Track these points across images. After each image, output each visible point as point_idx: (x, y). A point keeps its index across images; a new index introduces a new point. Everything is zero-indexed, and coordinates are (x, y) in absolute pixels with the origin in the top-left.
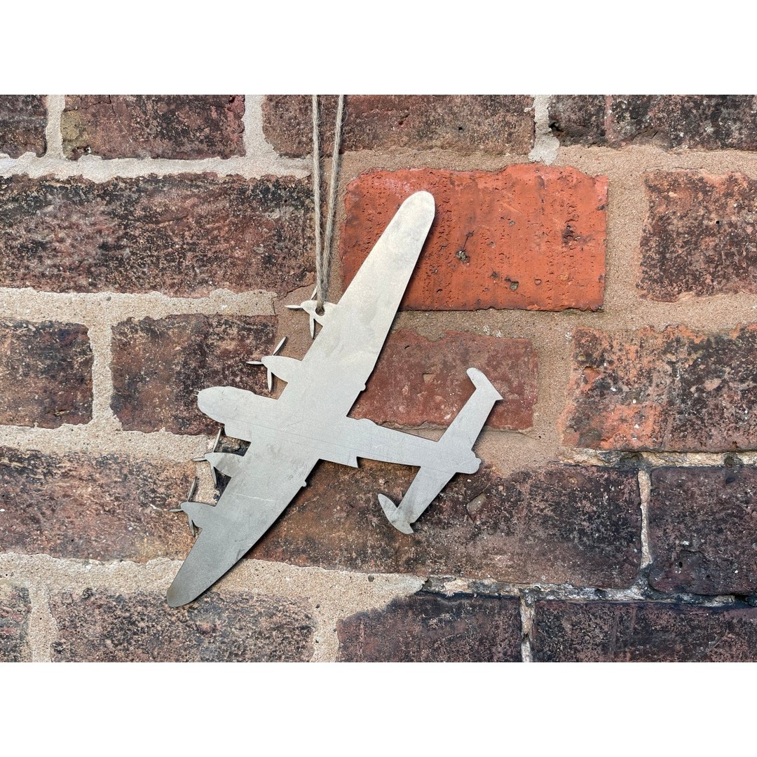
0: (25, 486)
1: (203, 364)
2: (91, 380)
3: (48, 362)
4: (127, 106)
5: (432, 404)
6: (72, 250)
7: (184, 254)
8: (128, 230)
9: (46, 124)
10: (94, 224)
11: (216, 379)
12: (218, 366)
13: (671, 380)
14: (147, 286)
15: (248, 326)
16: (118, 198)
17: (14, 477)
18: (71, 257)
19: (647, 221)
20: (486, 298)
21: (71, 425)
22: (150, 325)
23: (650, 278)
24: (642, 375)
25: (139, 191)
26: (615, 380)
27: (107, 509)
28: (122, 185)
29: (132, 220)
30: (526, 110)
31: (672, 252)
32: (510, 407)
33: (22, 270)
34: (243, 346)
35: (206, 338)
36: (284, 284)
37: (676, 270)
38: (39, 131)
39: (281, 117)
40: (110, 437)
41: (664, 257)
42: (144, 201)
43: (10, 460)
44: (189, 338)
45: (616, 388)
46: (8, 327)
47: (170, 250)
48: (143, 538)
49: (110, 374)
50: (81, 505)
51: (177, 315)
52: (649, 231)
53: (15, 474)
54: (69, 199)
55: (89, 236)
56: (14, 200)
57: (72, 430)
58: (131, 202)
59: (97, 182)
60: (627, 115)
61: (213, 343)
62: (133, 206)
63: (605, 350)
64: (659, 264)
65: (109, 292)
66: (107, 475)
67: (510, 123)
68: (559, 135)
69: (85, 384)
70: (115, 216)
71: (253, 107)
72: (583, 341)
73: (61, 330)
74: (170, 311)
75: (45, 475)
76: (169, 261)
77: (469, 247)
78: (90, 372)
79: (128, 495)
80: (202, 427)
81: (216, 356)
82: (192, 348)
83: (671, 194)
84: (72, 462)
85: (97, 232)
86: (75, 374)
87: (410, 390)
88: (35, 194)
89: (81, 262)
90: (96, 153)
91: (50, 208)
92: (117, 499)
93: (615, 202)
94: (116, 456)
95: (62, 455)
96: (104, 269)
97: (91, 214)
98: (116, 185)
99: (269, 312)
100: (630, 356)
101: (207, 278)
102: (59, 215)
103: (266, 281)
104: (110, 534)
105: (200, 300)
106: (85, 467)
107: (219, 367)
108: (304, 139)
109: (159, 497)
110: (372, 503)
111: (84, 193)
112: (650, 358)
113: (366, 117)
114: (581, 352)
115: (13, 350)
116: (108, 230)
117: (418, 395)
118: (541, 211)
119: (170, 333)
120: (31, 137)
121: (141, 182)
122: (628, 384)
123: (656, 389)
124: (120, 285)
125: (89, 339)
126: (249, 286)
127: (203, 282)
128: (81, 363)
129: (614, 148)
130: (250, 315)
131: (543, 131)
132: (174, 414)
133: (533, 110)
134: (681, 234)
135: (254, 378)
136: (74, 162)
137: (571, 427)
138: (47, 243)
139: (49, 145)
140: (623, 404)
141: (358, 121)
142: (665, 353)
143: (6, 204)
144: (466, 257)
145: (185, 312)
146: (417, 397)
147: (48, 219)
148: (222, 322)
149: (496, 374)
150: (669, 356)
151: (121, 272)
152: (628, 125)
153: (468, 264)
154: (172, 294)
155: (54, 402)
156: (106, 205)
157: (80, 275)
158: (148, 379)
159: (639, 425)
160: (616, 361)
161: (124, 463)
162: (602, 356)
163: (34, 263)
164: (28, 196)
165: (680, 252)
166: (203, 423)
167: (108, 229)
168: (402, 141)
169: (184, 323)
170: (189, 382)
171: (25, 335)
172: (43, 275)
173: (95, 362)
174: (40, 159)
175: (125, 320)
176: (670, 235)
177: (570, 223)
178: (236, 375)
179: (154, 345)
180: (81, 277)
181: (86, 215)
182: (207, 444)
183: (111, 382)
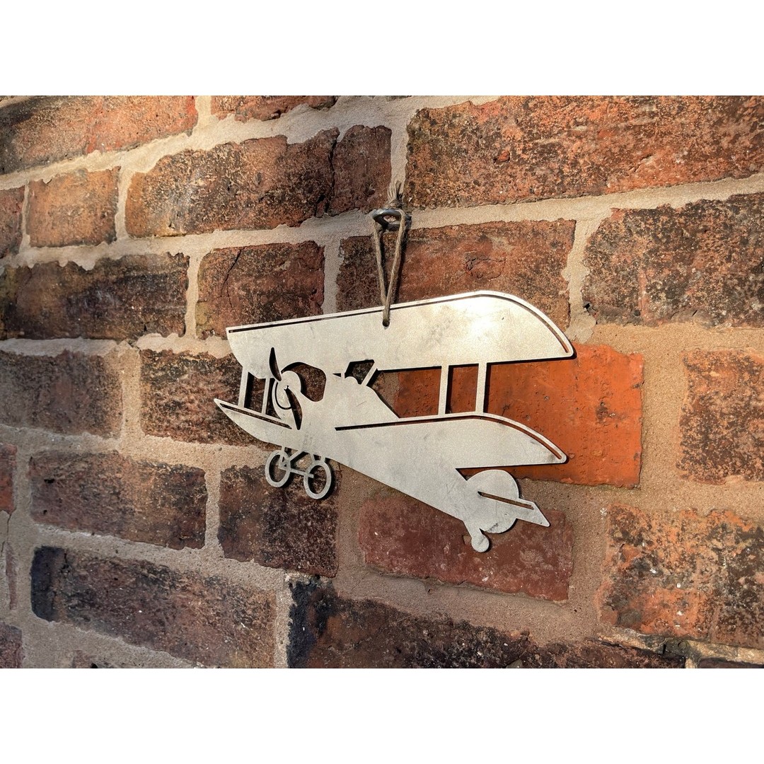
0: (156, 594)
1: (284, 509)
2: (205, 514)
3: (178, 497)
4: (240, 299)
5: (471, 565)
6: (198, 410)
9: (186, 312)
10: (213, 390)
11: (293, 522)
12: (295, 511)
13: (717, 568)
17: (150, 586)
18: (197, 415)
19: (687, 402)
21: (190, 549)
22: (247, 473)
23: (691, 458)
24: (684, 559)
26: (655, 562)
27: (211, 621)
30: (561, 293)
31: (715, 433)
32: (544, 576)
33: (165, 424)
37: (721, 452)
38: (180, 318)
39: (351, 305)
40: (216, 562)
41: (707, 438)
43: (148, 572)
45: (656, 570)
46: (153, 467)
48: (235, 651)
49: (218, 510)
50: (193, 615)
52: (689, 410)
53: (151, 584)
54: (198, 370)
55: (210, 399)
56: (163, 369)
57: (191, 553)
59: (217, 358)
60: (663, 295)
61: (292, 491)
63: (642, 530)
64: (702, 445)
65: (221, 444)
66: (212, 593)
67: (545, 305)
68: (594, 315)
69: (201, 516)
70: (228, 384)
71: (330, 297)
72: (619, 518)
73: (187, 472)
74: (262, 462)
75: (170, 587)
78: (204, 507)
79: (225, 612)
80: (281, 562)
81: (294, 503)
83: (713, 374)
84: (188, 578)
85: (215, 397)
86: (195, 508)
87: (451, 549)
88: (176, 365)
89: (204, 419)
90: (218, 335)
91: (186, 377)
92: (218, 614)
93: (652, 380)
94: (218, 578)
95: (182, 572)
96: (219, 425)
97: (212, 382)
98: (230, 360)
99: (336, 468)
100: (670, 539)
102: (191, 382)
104: (211, 643)
106: (198, 584)
107: (296, 512)
109: (248, 618)
110: (416, 651)
111: (209, 366)
112: (693, 542)
114: (616, 529)
115: (155, 485)
117: (459, 555)
118: (575, 387)
119: (262, 481)
120: (175, 322)
122: (668, 567)
123: (701, 576)
124: (228, 438)
125: (205, 480)
128: (199, 499)
129: (651, 327)
130: (321, 469)
131: (579, 311)
132: (261, 548)
133: (568, 292)
134: (725, 414)
135: (322, 524)
136: (204, 341)
137: (608, 604)
138: (183, 403)
139: (187, 328)
140: (665, 588)
142: (710, 538)
143: (157, 372)
146: (457, 556)
147: (184, 385)
149: (531, 543)
150: (715, 541)
151: (230, 428)
152: (664, 305)
154: (264, 448)
155: (180, 529)
156: (223, 375)
157: (202, 429)
158: (244, 517)
159: (682, 612)
160: (655, 542)
161: (224, 585)
162: (640, 535)
163: (173, 419)
164: (171, 367)
165: (725, 433)
166: (282, 559)
167: (223, 394)
170: (273, 523)
171: (164, 474)
172: (179, 428)
173: (208, 500)
174: (181, 338)
175: (230, 467)
176: (713, 416)
177: (604, 400)
178: (308, 521)
179: (249, 489)
180: (203, 431)
181: (209, 383)
182: (285, 577)
183: (218, 517)
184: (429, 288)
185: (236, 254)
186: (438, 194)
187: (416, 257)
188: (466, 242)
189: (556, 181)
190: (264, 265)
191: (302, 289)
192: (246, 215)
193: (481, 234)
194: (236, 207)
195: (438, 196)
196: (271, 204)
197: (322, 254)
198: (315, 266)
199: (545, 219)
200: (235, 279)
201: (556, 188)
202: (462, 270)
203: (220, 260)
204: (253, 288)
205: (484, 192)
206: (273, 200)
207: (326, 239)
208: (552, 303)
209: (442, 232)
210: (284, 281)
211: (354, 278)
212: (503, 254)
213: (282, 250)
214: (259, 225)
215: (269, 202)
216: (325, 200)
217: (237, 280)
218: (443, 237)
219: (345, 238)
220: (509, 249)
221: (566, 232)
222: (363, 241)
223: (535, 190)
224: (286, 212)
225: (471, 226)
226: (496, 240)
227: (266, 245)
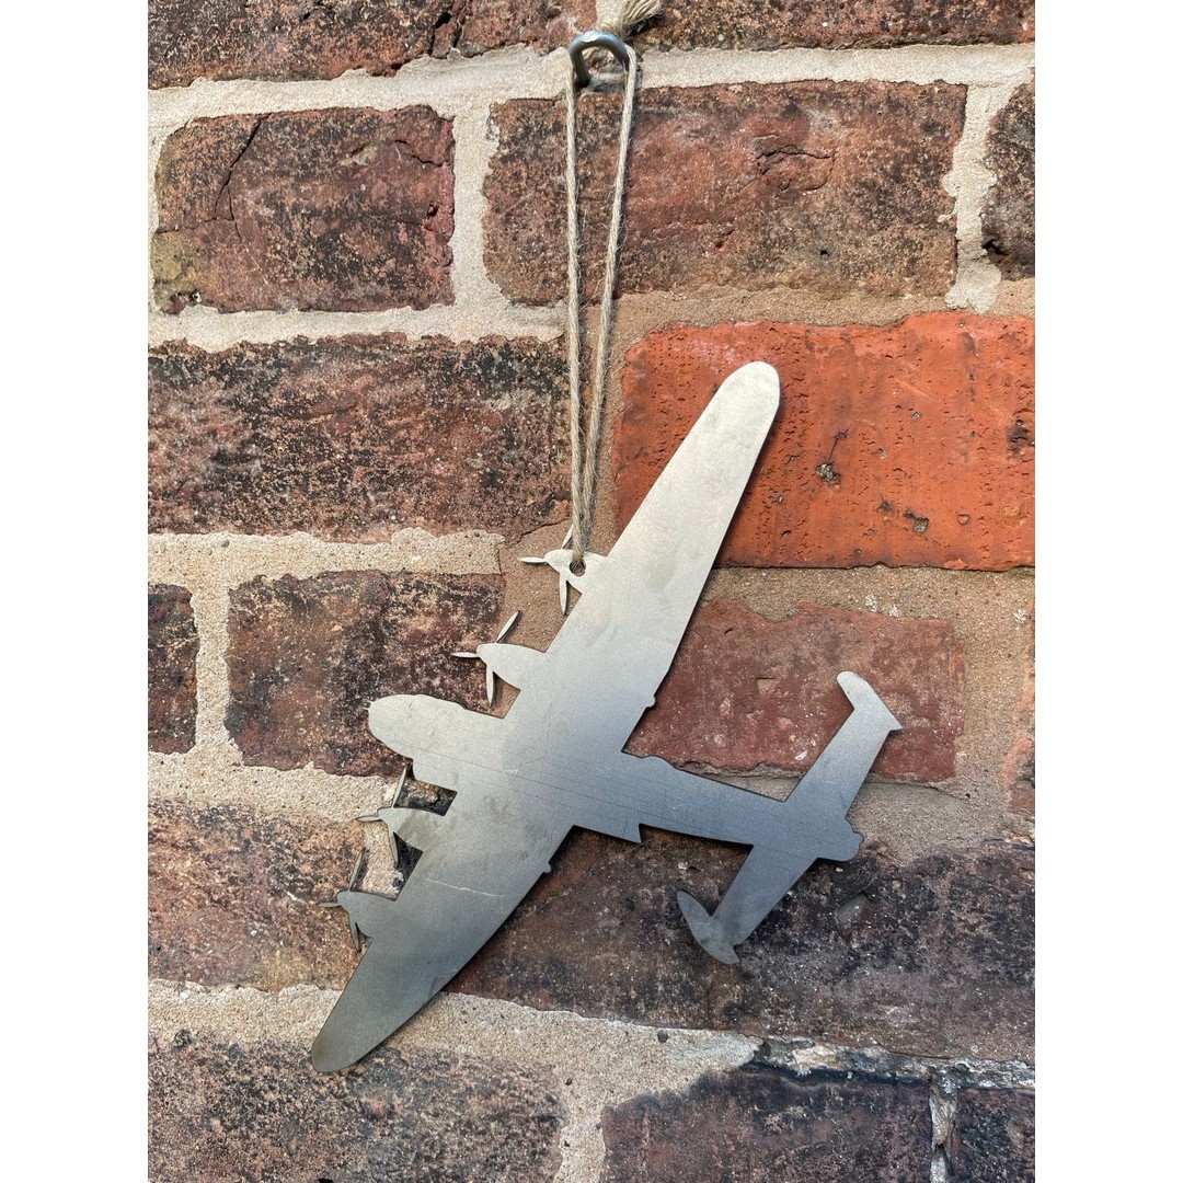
1: (378, 657)
2: (194, 679)
4: (261, 224)
5: (773, 732)
6: (168, 463)
7: (349, 469)
8: (259, 430)
10: (204, 421)
11: (400, 682)
12: (403, 660)
14: (288, 523)
15: (454, 592)
16: (244, 377)
18: (166, 474)
20: (869, 546)
21: (160, 754)
22: (291, 589)
25: (278, 365)
27: (216, 897)
28: (250, 355)
29: (265, 413)
30: (941, 218)
32: (913, 741)
34: (447, 626)
35: (384, 611)
36: (517, 521)
39: (515, 239)
40: (223, 775)
42: (286, 381)
44: (356, 612)
47: (327, 462)
48: (273, 950)
49: (224, 670)
50: (173, 888)
51: (336, 573)
54: (164, 378)
55: (195, 439)
57: (162, 763)
58: (266, 384)
59: (210, 351)
61: (396, 620)
62: (268, 390)
65: (226, 533)
66: (216, 841)
67: (913, 242)
68: (1000, 262)
69: (185, 686)
70: (240, 406)
71: (467, 223)
74: (325, 566)
76: (324, 482)
77: (840, 459)
78: (193, 666)
79: (251, 875)
80: (375, 762)
81: (401, 643)
82: (362, 628)
84: (160, 816)
85: (208, 434)
86: (169, 670)
87: (734, 706)
89: (182, 483)
90: (210, 303)
92: (232, 881)
94: (231, 808)
96: (219, 495)
97: (200, 403)
98: (241, 356)
99: (491, 567)
101: (387, 511)
103: (487, 516)
104: (219, 940)
105: (375, 547)
106: (182, 825)
107: (405, 661)
108: (553, 274)
109: (302, 881)
110: (665, 903)
111: (189, 369)
113: (659, 235)
116: (227, 430)
117: (749, 716)
118: (970, 394)
119: (325, 602)
121: (281, 351)
124: (244, 520)
125: (192, 611)
126: (457, 523)
127: (381, 517)
128: (178, 651)
130: (459, 573)
131: (972, 255)
132: (329, 739)
133: (954, 218)
135: (464, 680)
136: (174, 317)
137: (1025, 778)
141: (645, 242)
144: (834, 475)
145: (350, 568)
146: (746, 719)
148: (412, 584)
149: (889, 682)
151: (246, 500)
153: (837, 487)
154: (328, 536)
156: (225, 389)
157: (180, 504)
158: (286, 680)
161: (245, 820)
166: (377, 756)
167: (227, 428)
168: (722, 275)
169: (348, 586)
173: (201, 650)
175: (252, 579)
177: (1022, 416)
178: (434, 676)
179: (297, 622)
180: (181, 507)
181: (192, 405)
182: (384, 791)
183: (226, 683)
184: (681, 208)
185: (249, 128)
186: (697, 21)
187: (654, 145)
188: (757, 117)
189: (929, 10)
190: (316, 153)
191: (406, 204)
192: (271, 48)
193: (787, 102)
194: (247, 31)
195: (699, 24)
196: (328, 26)
197: (449, 132)
198: (435, 159)
199: (912, 79)
200: (249, 181)
201: (930, 23)
202: (748, 173)
203: (211, 141)
204: (290, 201)
205: (792, 21)
206: (333, 19)
207: (457, 101)
208: (925, 238)
209: (709, 96)
210: (363, 188)
211: (523, 184)
212: (831, 143)
213: (358, 121)
214: (300, 69)
215: (323, 23)
216: (452, 22)
217: (254, 185)
218: (711, 105)
219: (500, 101)
220: (842, 134)
221: (951, 106)
222: (539, 108)
223: (890, 24)
224: (363, 43)
225: (766, 86)
226: (816, 116)
227: (320, 111)
